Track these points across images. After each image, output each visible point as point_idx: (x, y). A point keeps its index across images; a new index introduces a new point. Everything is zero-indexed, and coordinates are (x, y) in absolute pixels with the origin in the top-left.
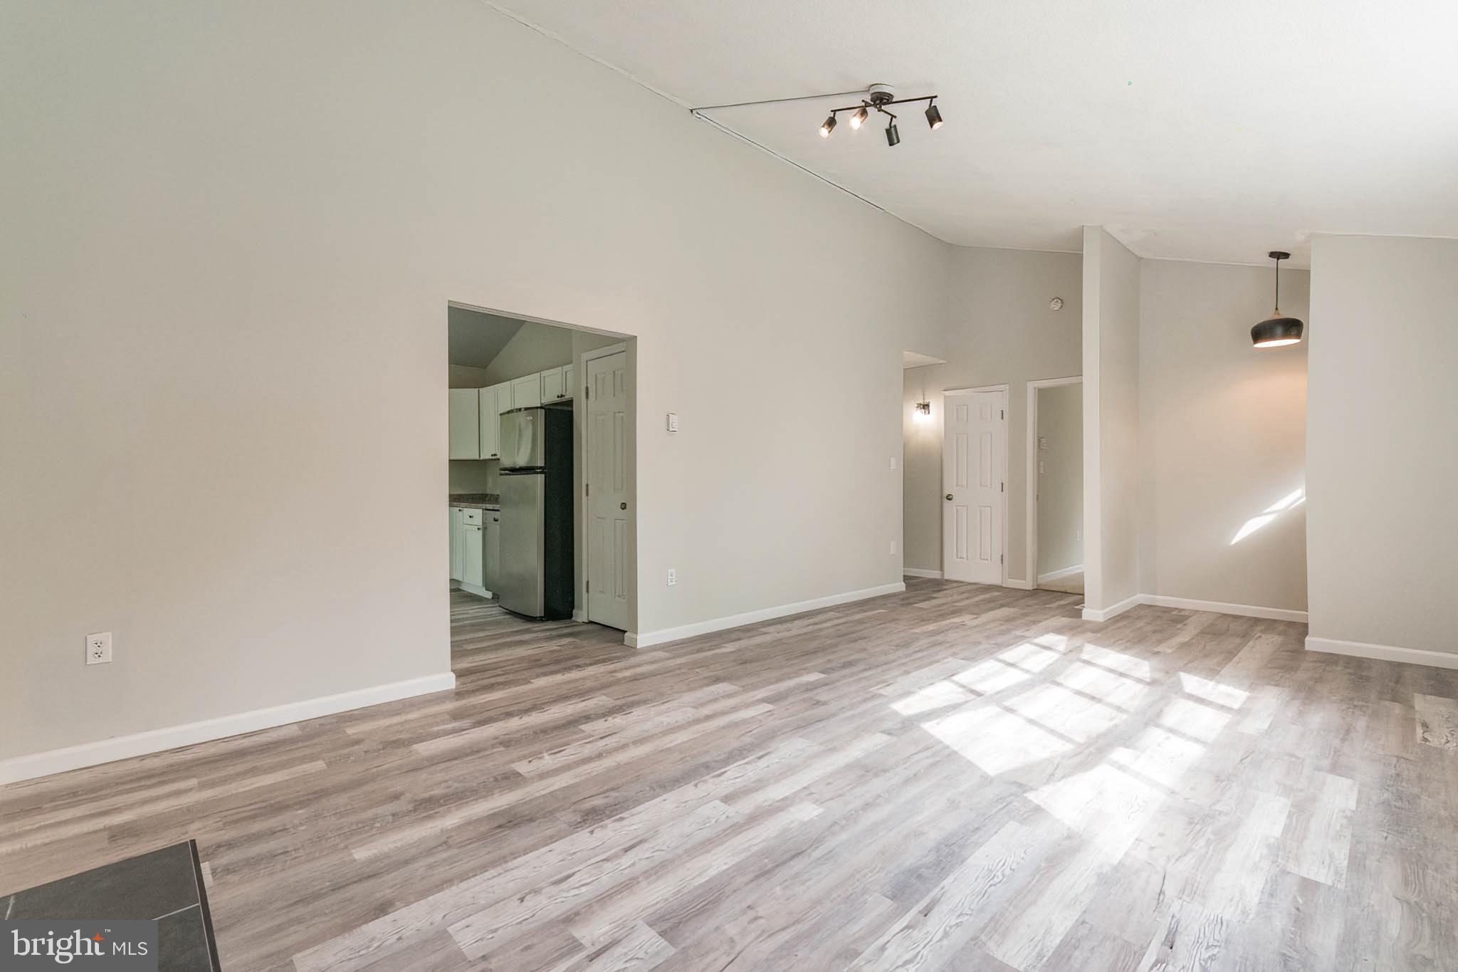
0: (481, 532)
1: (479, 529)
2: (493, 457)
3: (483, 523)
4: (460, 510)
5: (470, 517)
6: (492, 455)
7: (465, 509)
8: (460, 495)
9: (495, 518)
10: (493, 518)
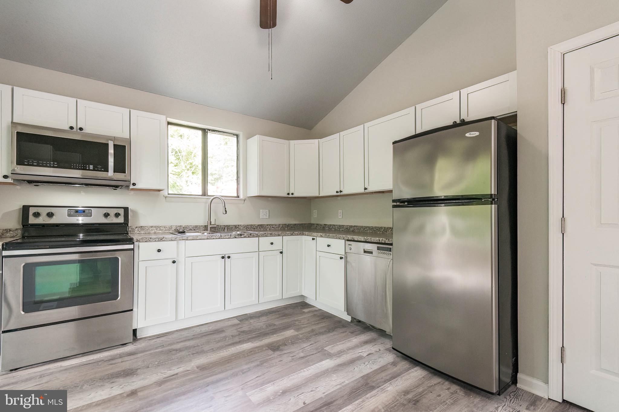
0: (342, 261)
1: (341, 258)
2: (339, 194)
3: (346, 253)
4: (313, 239)
5: (328, 246)
6: (337, 192)
7: (320, 238)
8: (295, 224)
9: (365, 250)
10: (364, 249)
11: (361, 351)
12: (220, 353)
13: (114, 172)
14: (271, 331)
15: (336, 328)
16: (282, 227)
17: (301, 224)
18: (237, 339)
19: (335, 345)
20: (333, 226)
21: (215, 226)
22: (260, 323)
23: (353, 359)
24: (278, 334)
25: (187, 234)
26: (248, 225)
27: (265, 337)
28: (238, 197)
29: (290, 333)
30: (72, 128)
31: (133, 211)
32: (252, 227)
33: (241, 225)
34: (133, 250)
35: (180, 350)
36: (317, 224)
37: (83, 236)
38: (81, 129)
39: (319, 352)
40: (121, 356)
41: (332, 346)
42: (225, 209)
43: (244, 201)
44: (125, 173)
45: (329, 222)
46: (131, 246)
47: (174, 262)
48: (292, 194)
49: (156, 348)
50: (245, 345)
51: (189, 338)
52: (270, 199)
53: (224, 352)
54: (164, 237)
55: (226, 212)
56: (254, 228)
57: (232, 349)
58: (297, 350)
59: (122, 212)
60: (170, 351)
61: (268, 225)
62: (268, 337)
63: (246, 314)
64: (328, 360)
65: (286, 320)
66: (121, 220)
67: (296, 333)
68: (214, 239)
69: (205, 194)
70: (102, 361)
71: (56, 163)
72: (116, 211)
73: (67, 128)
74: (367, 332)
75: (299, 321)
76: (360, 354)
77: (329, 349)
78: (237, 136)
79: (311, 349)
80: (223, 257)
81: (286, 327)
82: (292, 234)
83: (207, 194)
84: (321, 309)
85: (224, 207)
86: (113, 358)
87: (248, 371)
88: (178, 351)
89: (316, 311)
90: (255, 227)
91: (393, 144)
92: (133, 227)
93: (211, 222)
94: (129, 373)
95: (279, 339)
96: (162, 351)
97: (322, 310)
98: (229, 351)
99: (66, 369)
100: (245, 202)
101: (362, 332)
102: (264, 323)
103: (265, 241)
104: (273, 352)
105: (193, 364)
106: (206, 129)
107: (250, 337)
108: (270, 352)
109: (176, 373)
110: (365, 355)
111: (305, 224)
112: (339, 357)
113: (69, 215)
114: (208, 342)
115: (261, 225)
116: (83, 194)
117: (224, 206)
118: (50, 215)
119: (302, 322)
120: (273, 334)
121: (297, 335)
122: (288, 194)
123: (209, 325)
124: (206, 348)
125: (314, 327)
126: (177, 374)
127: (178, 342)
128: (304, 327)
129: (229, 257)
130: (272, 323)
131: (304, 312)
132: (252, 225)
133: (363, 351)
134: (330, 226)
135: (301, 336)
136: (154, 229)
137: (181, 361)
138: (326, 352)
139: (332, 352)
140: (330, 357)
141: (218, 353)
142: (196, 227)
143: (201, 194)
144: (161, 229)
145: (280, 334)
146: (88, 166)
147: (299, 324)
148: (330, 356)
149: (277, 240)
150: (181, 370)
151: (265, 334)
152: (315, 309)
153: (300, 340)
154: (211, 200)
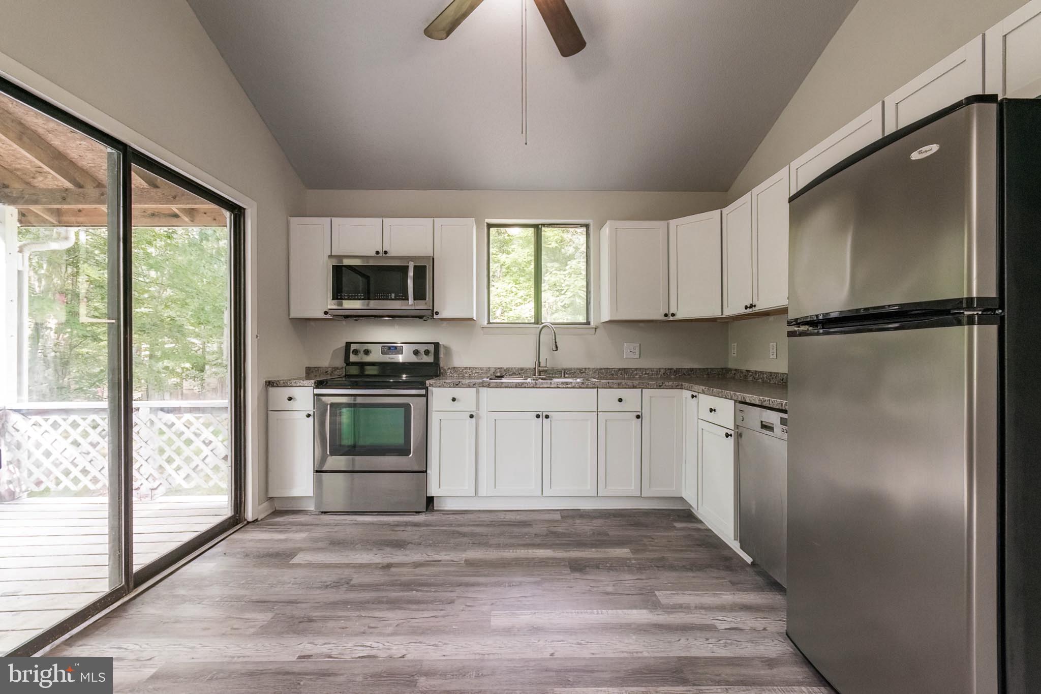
0: (731, 440)
1: (727, 435)
2: (749, 311)
3: (737, 426)
4: (693, 396)
5: (711, 410)
6: (746, 308)
7: (701, 396)
8: (692, 370)
9: (764, 423)
10: (762, 422)
11: (720, 618)
12: (503, 552)
13: (414, 300)
14: (593, 542)
15: (710, 566)
16: (664, 374)
17: (704, 369)
18: (538, 541)
19: (679, 592)
20: (760, 374)
21: (546, 368)
22: (585, 527)
23: (692, 624)
24: (599, 550)
25: (504, 380)
26: (601, 369)
27: (576, 548)
28: (588, 323)
29: (622, 552)
30: (377, 253)
31: (446, 347)
32: (609, 371)
33: (589, 368)
34: (426, 396)
35: (464, 535)
36: (736, 370)
37: (406, 377)
38: (386, 252)
39: (642, 594)
40: (407, 524)
41: (674, 592)
42: (556, 343)
43: (596, 331)
44: (426, 299)
45: (755, 366)
46: (423, 392)
47: (472, 416)
48: (673, 315)
49: (443, 526)
50: (542, 551)
51: (485, 523)
52: (641, 324)
53: (510, 552)
54: (460, 382)
55: (557, 347)
56: (613, 375)
57: (522, 551)
58: (606, 581)
59: (431, 348)
60: (454, 532)
61: (636, 369)
62: (581, 549)
63: (579, 510)
64: (644, 611)
65: (632, 533)
66: (430, 359)
67: (631, 556)
68: (525, 387)
69: (538, 320)
70: (388, 524)
71: (362, 295)
72: (425, 347)
73: (374, 254)
74: (771, 591)
75: (653, 538)
76: (714, 621)
77: (663, 596)
78: (587, 226)
79: (630, 586)
80: (538, 416)
81: (620, 543)
82: (660, 386)
83: (541, 321)
84: (710, 528)
85: (554, 340)
86: (398, 525)
87: (517, 585)
88: (461, 535)
89: (699, 530)
90: (613, 372)
91: (789, 202)
92: (445, 368)
93: (539, 363)
94: (399, 545)
95: (596, 556)
96: (445, 531)
97: (711, 530)
98: (516, 552)
99: (357, 524)
100: (596, 333)
101: (759, 589)
102: (592, 528)
103: (609, 396)
104: (571, 571)
105: (464, 556)
106: (539, 224)
107: (558, 542)
108: (568, 571)
109: (440, 559)
110: (722, 626)
111: (712, 369)
112: (669, 613)
113: (383, 353)
114: (501, 534)
115: (625, 369)
116: (397, 327)
117: (554, 338)
118: (367, 352)
119: (656, 541)
120: (592, 548)
121: (629, 559)
122: (666, 315)
123: (519, 513)
124: (493, 541)
125: (667, 555)
126: (440, 561)
127: (469, 525)
128: (650, 551)
129: (547, 417)
130: (607, 530)
131: (675, 527)
132: (607, 368)
133: (725, 619)
134: (756, 374)
135: (633, 562)
136: (469, 371)
137: (456, 547)
138: (654, 599)
139: (664, 601)
140: (653, 609)
141: (502, 551)
142: (522, 369)
143: (533, 321)
144: (477, 371)
145: (603, 550)
146: (390, 295)
147: (647, 543)
148: (654, 605)
149: (631, 395)
150: (448, 558)
151: (580, 544)
152: (699, 526)
153: (627, 567)
154: (539, 329)
